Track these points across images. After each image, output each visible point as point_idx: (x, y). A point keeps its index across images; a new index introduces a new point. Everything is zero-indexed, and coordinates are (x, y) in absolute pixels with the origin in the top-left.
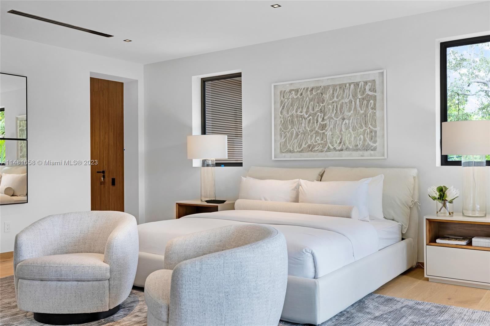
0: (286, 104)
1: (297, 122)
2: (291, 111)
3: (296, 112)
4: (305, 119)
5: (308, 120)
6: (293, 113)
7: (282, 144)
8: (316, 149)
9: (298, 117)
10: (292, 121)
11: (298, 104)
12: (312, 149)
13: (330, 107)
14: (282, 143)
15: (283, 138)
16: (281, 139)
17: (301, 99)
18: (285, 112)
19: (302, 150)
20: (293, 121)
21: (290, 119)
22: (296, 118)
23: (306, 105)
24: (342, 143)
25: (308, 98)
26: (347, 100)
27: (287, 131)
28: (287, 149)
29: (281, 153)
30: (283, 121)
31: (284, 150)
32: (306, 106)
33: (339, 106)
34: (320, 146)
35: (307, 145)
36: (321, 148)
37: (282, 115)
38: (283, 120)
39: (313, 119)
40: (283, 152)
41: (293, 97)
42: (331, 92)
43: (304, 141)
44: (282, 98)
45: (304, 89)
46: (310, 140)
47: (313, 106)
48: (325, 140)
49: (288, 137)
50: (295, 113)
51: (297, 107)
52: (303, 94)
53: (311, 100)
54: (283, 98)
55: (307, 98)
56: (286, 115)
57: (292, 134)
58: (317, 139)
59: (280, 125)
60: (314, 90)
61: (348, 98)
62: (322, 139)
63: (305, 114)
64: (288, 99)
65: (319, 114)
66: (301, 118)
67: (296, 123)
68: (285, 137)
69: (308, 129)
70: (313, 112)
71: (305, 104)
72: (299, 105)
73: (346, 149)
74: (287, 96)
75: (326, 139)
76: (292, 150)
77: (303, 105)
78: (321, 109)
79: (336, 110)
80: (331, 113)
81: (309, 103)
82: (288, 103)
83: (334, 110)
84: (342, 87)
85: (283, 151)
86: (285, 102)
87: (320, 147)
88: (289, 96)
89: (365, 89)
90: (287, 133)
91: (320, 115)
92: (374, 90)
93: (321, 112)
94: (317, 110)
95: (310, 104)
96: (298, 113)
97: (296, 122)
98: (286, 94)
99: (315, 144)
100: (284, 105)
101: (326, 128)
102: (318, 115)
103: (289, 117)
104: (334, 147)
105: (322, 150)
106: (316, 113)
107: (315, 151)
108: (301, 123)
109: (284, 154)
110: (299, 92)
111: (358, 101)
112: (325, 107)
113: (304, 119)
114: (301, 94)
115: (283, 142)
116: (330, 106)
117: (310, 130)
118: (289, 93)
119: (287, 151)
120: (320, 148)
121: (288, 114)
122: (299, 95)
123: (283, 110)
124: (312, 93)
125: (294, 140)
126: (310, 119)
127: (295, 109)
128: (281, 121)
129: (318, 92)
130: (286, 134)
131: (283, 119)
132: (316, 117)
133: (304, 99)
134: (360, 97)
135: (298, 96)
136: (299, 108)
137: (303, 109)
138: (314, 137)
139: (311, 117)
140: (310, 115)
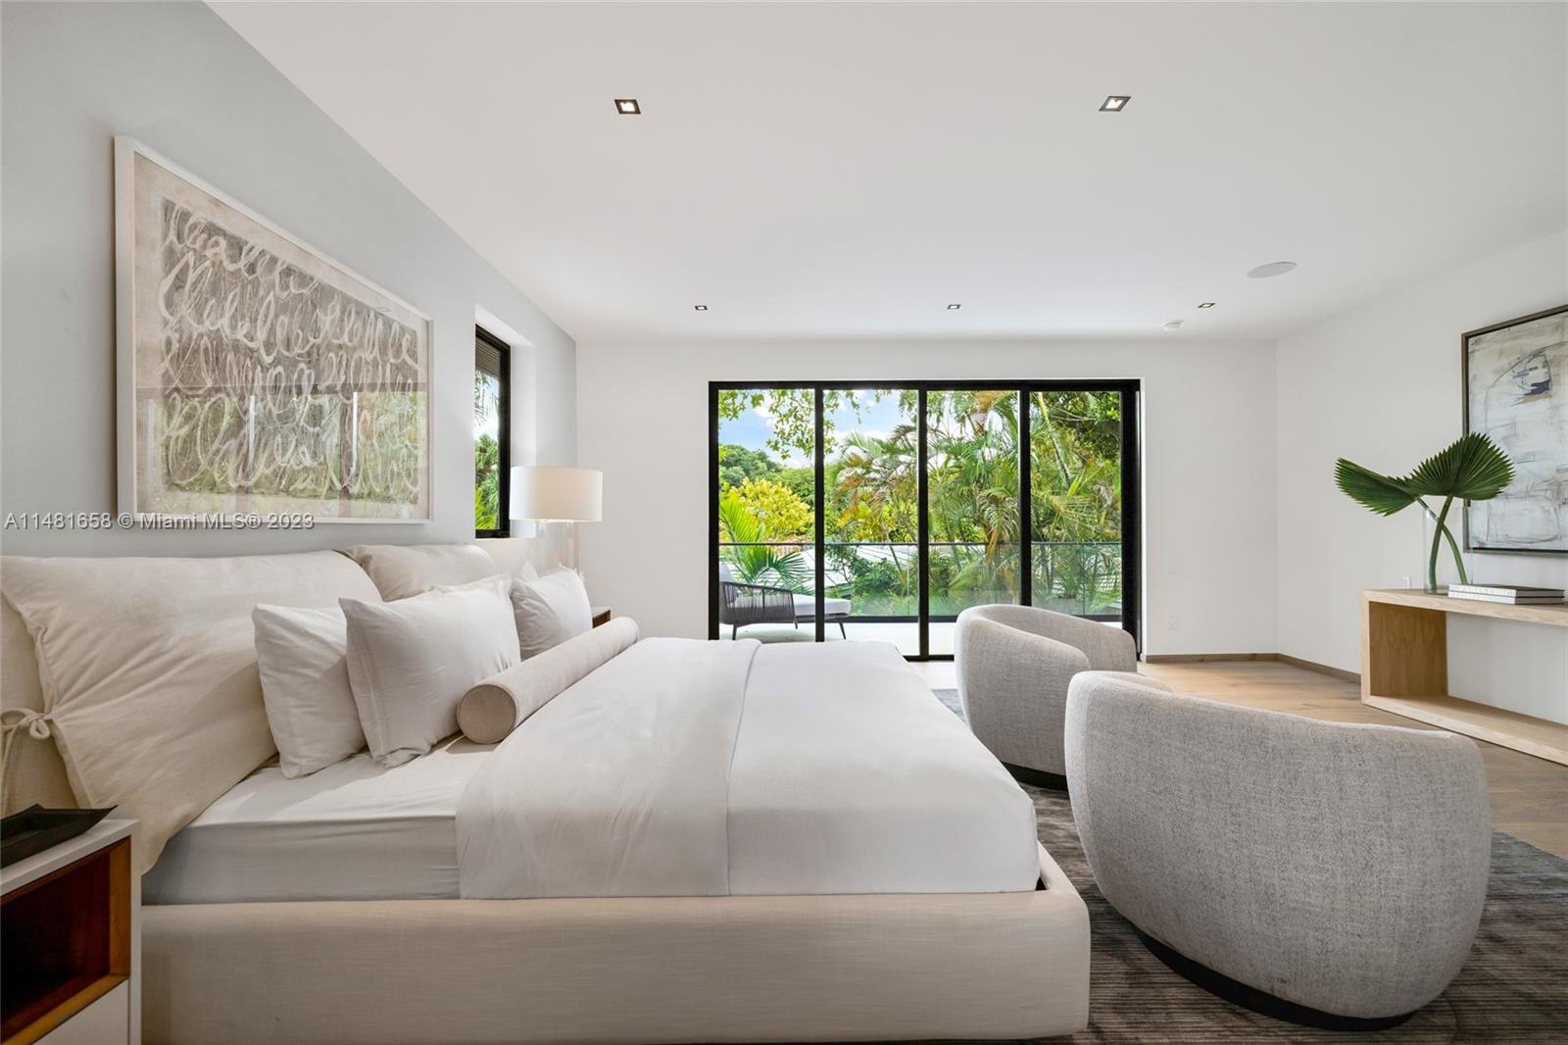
0: (192, 277)
1: (235, 372)
2: (213, 316)
3: (234, 328)
4: (265, 369)
5: (273, 377)
6: (219, 325)
7: (171, 448)
8: (299, 485)
9: (239, 351)
10: (217, 358)
11: (238, 296)
12: (291, 482)
13: (331, 357)
14: (172, 443)
15: (177, 419)
16: (169, 426)
17: (250, 287)
18: (185, 310)
19: (257, 485)
20: (221, 360)
21: (209, 346)
22: (233, 354)
23: (266, 316)
24: (360, 477)
25: (272, 293)
26: (370, 358)
27: (195, 392)
28: (197, 475)
29: (169, 489)
30: (175, 346)
31: (183, 478)
32: (265, 322)
33: (353, 364)
34: (310, 477)
35: (271, 469)
36: (313, 486)
37: (172, 314)
38: (180, 341)
39: (288, 378)
40: (178, 485)
41: (221, 262)
42: (338, 313)
43: (263, 452)
44: (172, 236)
45: (262, 253)
46: (280, 451)
47: (288, 334)
48: (322, 458)
49: (200, 424)
50: (228, 331)
51: (236, 310)
52: (259, 270)
53: (283, 308)
54: (175, 240)
55: (269, 293)
56: (192, 322)
57: (217, 412)
58: (300, 450)
59: (163, 360)
60: (292, 277)
61: (371, 352)
62: (315, 455)
63: (262, 351)
64: (201, 258)
65: (302, 366)
66: (248, 359)
67: (231, 371)
68: (188, 418)
69: (275, 412)
70: (286, 353)
71: (262, 311)
72: (241, 303)
73: (369, 495)
74: (194, 242)
75: (325, 459)
76: (216, 479)
77: (257, 312)
78: (309, 354)
79: (345, 373)
80: (334, 377)
81: (276, 316)
82: (201, 275)
83: (342, 372)
84: (362, 310)
85: (178, 482)
86: (187, 264)
87: (309, 480)
88: (204, 247)
89: (401, 345)
90: (198, 405)
91: (307, 372)
92: (413, 354)
93: (309, 362)
94: (297, 350)
95: (279, 322)
96: (240, 335)
97: (231, 366)
98: (191, 231)
99: (296, 468)
100: (181, 271)
101: (323, 422)
102: (302, 370)
103: (206, 338)
104: (345, 484)
105: (315, 490)
106: (295, 363)
107: (295, 494)
108: (250, 378)
109: (182, 496)
110: (244, 253)
111: (389, 365)
112: (320, 352)
113: (259, 368)
114: (252, 268)
115: (178, 438)
116: (331, 354)
117: (278, 415)
118: (203, 232)
119: (196, 480)
120: (309, 485)
121: (200, 322)
122: (242, 264)
123: (176, 294)
124: (287, 287)
125: (224, 441)
126: (280, 373)
127: (227, 316)
128: (169, 343)
129: (304, 291)
130: (194, 409)
131: (177, 336)
132: (296, 376)
133: (261, 293)
134: (392, 360)
135: (240, 269)
136: (243, 318)
137: (256, 327)
138: (293, 446)
139: (280, 369)
140: (276, 362)
